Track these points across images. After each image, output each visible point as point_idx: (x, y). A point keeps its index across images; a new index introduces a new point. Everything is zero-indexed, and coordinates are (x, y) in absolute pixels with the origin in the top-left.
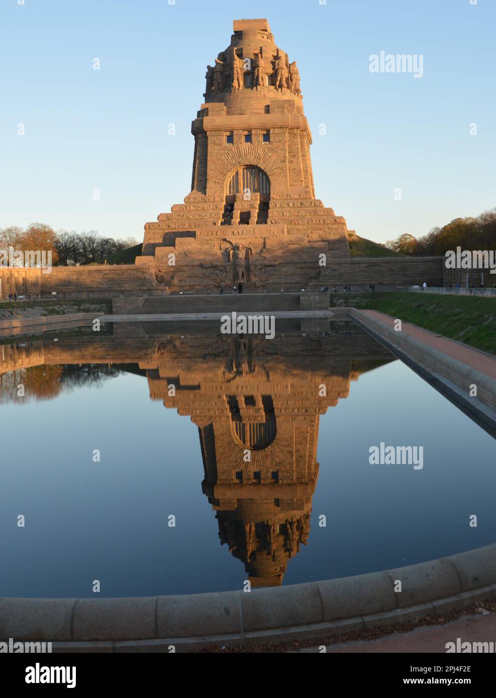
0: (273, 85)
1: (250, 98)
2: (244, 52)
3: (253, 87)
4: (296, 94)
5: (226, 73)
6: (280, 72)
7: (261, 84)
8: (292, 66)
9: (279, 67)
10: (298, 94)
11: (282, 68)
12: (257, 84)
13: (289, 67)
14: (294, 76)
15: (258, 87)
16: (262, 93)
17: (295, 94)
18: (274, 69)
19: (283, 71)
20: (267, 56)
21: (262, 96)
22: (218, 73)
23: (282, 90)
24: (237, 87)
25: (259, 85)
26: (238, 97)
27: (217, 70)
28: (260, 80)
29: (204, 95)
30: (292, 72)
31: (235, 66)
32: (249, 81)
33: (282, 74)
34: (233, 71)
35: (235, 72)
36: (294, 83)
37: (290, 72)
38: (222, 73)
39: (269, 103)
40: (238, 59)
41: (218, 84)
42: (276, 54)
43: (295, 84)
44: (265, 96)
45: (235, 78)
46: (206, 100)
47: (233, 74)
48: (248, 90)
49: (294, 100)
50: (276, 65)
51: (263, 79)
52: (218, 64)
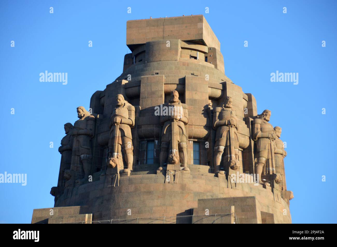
1: (149, 193)
2: (142, 90)
3: (157, 168)
4: (268, 185)
5: (101, 138)
6: (225, 134)
8: (259, 121)
9: (223, 122)
10: (272, 186)
11: (229, 124)
13: (253, 123)
15: (169, 167)
16: (177, 180)
17: (264, 187)
20: (197, 97)
21: (177, 188)
22: (82, 139)
23: (227, 175)
24: (120, 167)
25: (172, 162)
26: (120, 191)
27: (81, 131)
28: (175, 151)
29: (54, 191)
30: (260, 134)
31: (118, 120)
32: (151, 154)
33: (229, 138)
34: (113, 131)
35: (118, 133)
36: (263, 160)
37: (253, 136)
38: (91, 137)
39: (194, 205)
40: (128, 104)
41: (81, 162)
42: (218, 93)
43: (267, 161)
44: (183, 187)
45: (118, 147)
47: (113, 138)
48: (143, 175)
49: (253, 198)
50: (217, 117)
51: (181, 150)
52: (83, 119)
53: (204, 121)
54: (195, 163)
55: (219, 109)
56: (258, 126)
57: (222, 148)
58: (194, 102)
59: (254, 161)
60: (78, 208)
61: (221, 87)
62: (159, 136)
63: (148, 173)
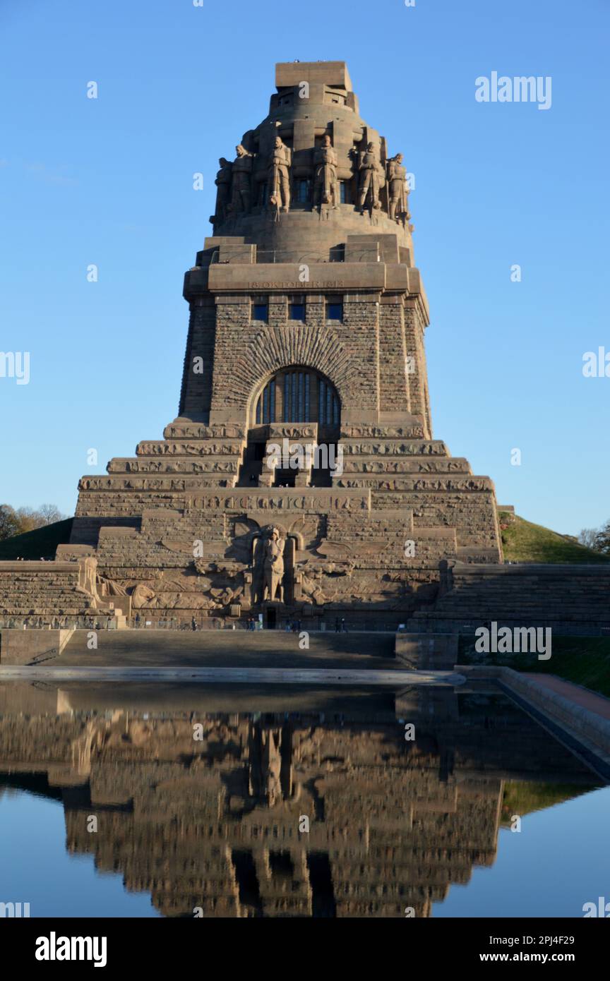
0: (353, 203)
1: (306, 228)
2: (296, 132)
3: (312, 207)
4: (400, 221)
5: (258, 176)
6: (368, 177)
7: (330, 199)
8: (393, 164)
9: (367, 165)
10: (404, 223)
11: (373, 168)
12: (322, 200)
13: (389, 166)
14: (397, 184)
15: (323, 206)
16: (330, 218)
17: (398, 223)
18: (355, 169)
19: (375, 173)
20: (343, 141)
21: (330, 225)
22: (241, 175)
23: (370, 213)
24: (280, 205)
25: (325, 201)
26: (280, 226)
27: (241, 169)
28: (328, 191)
29: (212, 220)
30: (394, 176)
31: (277, 161)
32: (304, 192)
33: (372, 181)
34: (273, 171)
35: (277, 173)
36: (396, 199)
37: (388, 177)
38: (249, 174)
39: (344, 240)
40: (284, 146)
41: (241, 197)
42: (360, 137)
43: (400, 200)
44: (335, 224)
45: (277, 186)
46: (215, 229)
47: (273, 178)
48: (299, 213)
49: (395, 235)
50: (362, 161)
51: (332, 191)
52: (242, 157)
53: (349, 164)
54: (342, 202)
55: (363, 154)
56: (392, 168)
57: (366, 189)
58: (341, 145)
59: (389, 200)
60: (242, 238)
61: (362, 131)
62: (312, 177)
63: (304, 211)
